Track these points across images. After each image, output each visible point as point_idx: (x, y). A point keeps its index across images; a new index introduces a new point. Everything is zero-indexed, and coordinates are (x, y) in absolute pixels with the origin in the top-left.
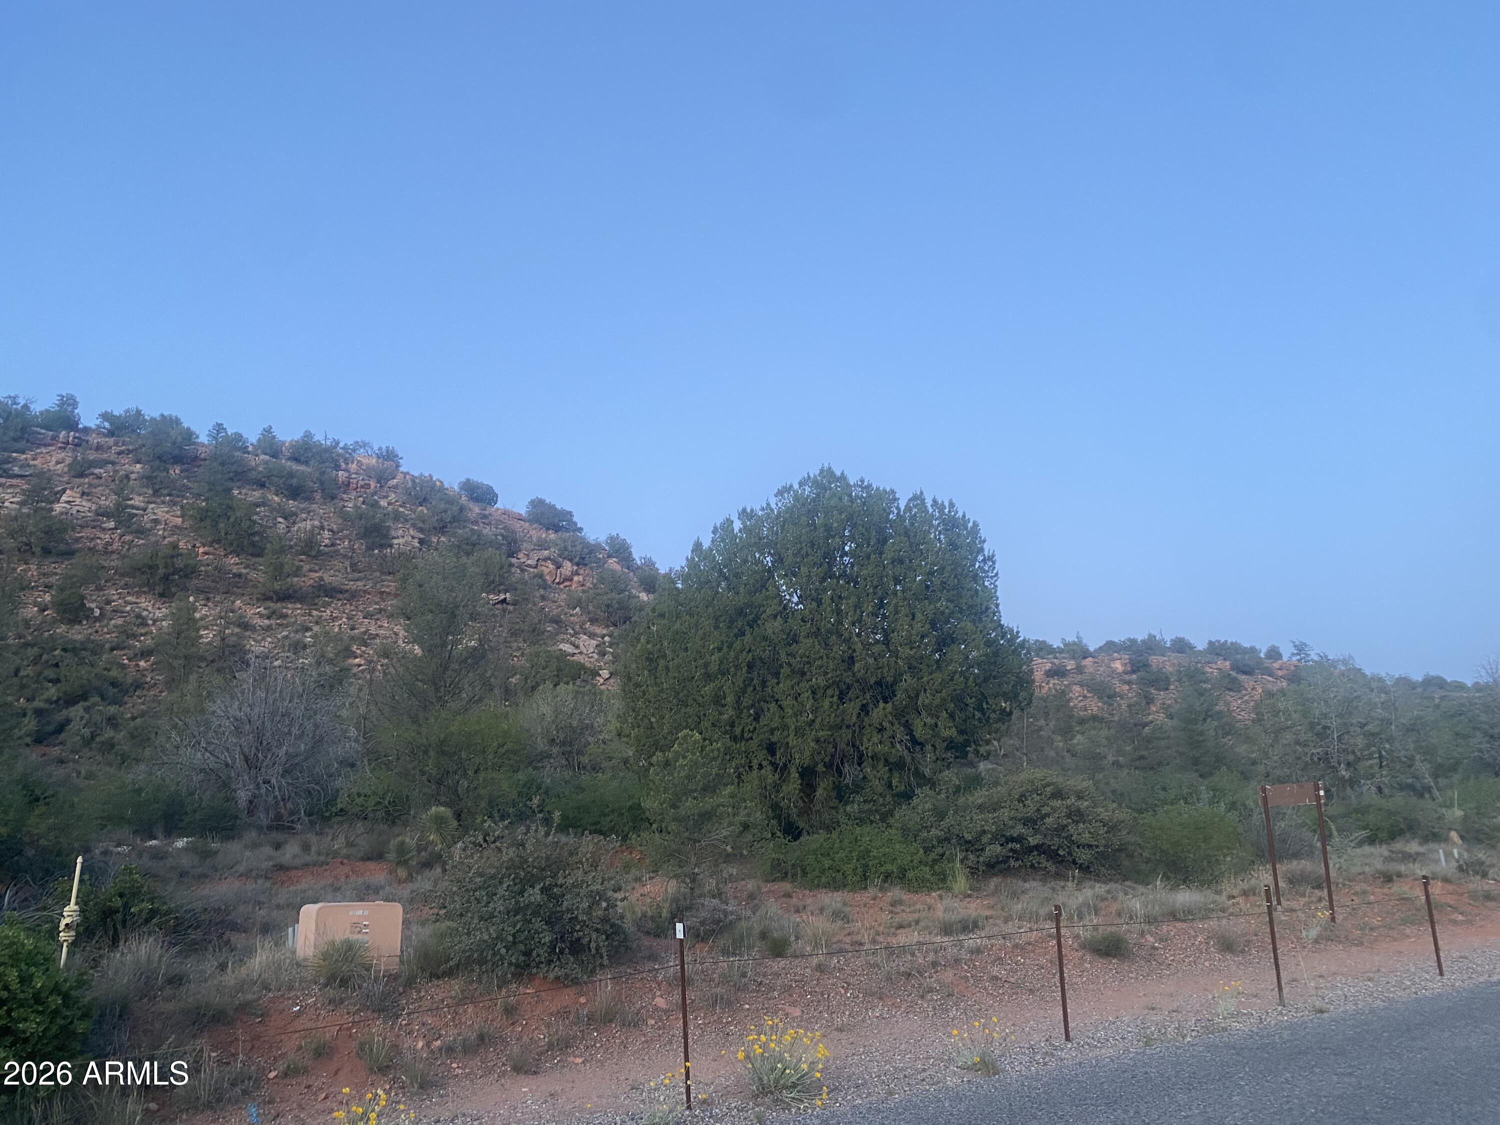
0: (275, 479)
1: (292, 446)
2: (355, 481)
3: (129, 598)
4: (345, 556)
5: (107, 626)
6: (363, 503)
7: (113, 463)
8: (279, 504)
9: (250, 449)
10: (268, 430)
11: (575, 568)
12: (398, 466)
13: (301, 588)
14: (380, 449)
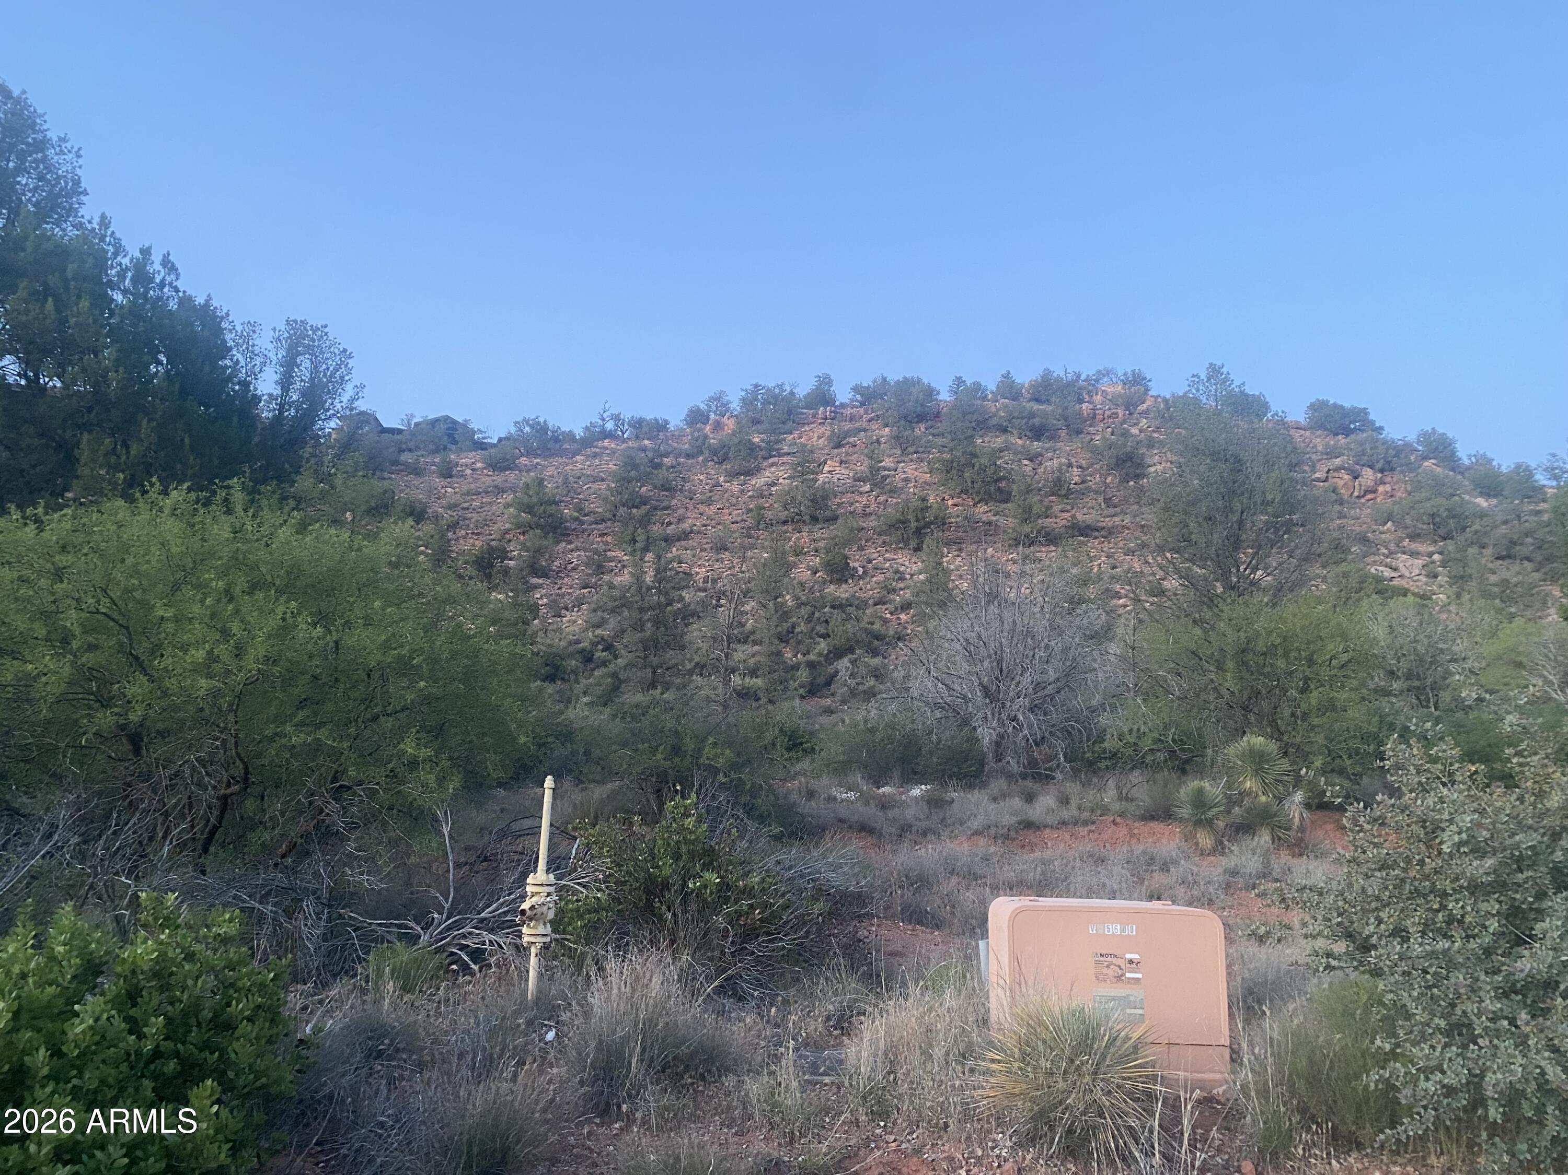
0: (1016, 422)
1: (1031, 386)
2: (1100, 412)
3: (887, 555)
4: (1096, 492)
5: (869, 583)
6: (1112, 434)
7: (865, 430)
8: (1023, 446)
9: (990, 396)
10: (1007, 376)
11: (1379, 475)
12: (1147, 390)
13: (1053, 530)
14: (1125, 374)
